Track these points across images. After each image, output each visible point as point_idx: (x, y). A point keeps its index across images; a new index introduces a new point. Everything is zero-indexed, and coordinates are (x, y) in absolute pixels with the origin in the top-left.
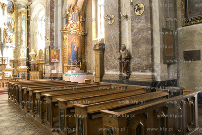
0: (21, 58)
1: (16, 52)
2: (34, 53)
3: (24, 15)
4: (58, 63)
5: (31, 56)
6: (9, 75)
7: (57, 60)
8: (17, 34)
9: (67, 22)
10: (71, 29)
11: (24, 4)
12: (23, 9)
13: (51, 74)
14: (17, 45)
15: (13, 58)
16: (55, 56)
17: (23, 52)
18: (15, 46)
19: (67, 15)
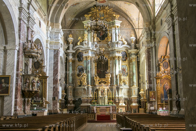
0: (133, 96)
1: (130, 92)
2: (143, 92)
3: (134, 61)
4: (155, 101)
5: (141, 95)
6: (123, 110)
7: (154, 100)
8: (129, 77)
9: (159, 70)
10: (163, 75)
11: (134, 52)
12: (134, 56)
13: (150, 110)
14: (130, 86)
15: (127, 97)
16: (153, 96)
17: (134, 92)
18: (128, 87)
19: (159, 65)
